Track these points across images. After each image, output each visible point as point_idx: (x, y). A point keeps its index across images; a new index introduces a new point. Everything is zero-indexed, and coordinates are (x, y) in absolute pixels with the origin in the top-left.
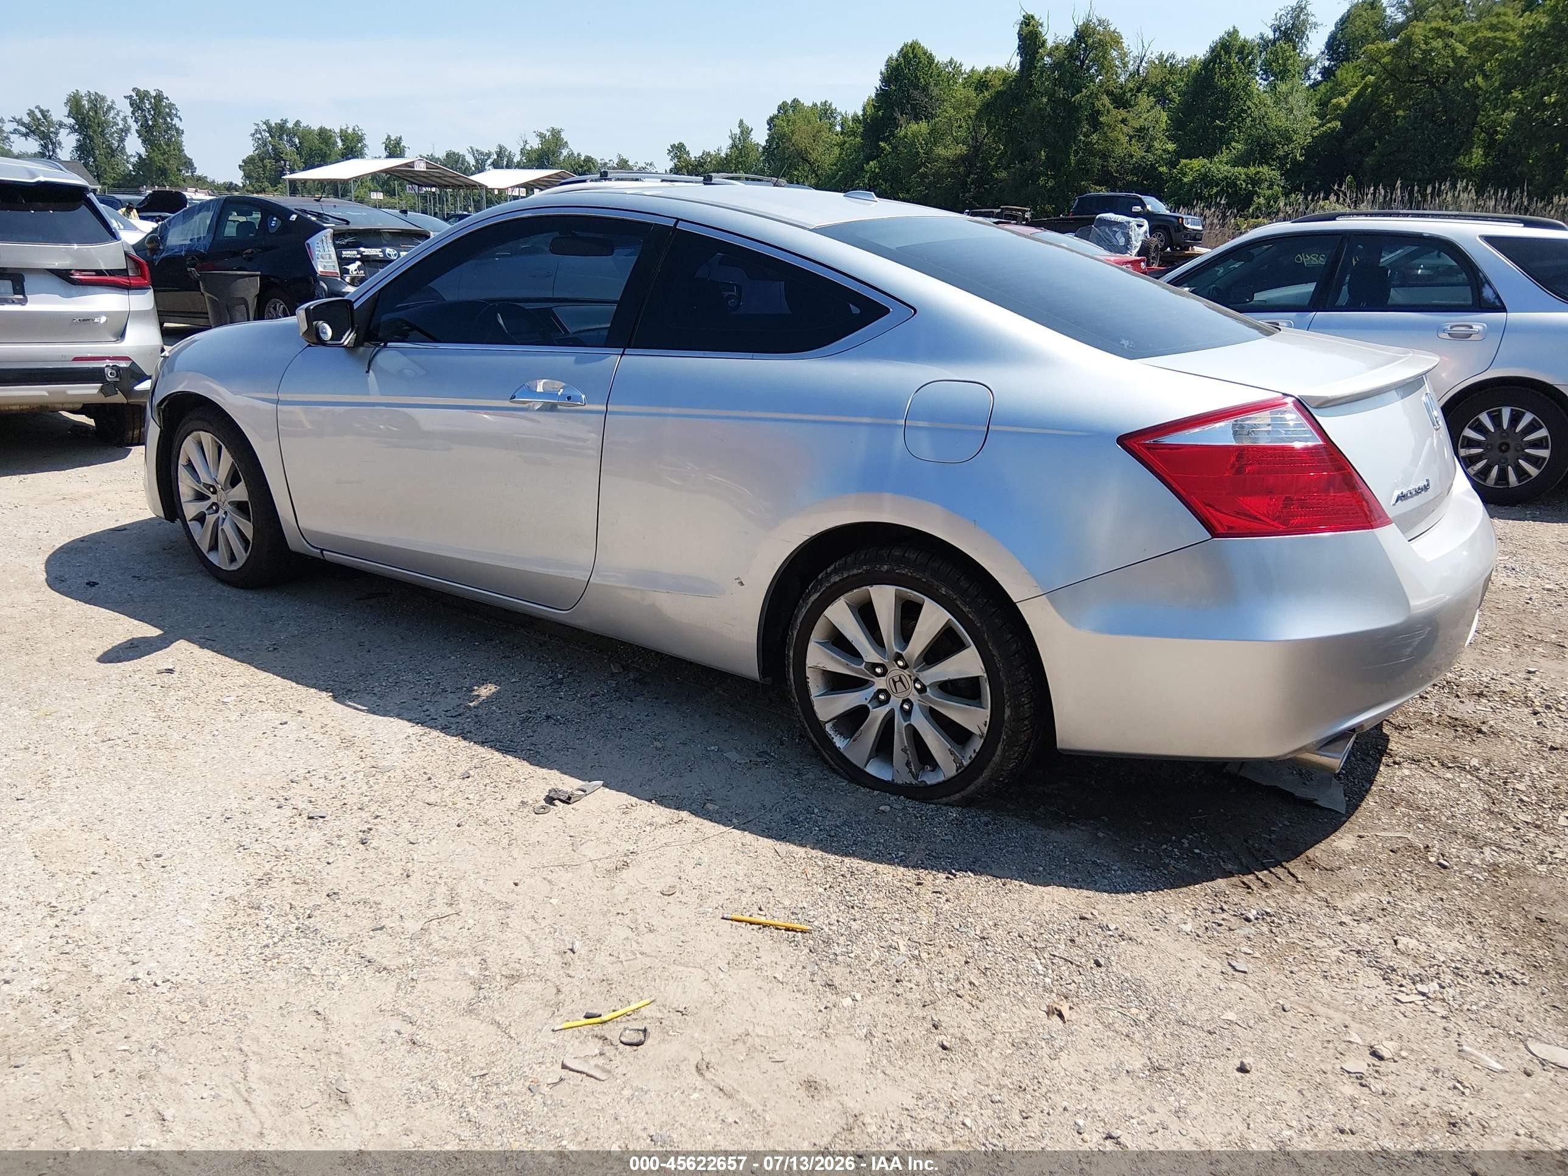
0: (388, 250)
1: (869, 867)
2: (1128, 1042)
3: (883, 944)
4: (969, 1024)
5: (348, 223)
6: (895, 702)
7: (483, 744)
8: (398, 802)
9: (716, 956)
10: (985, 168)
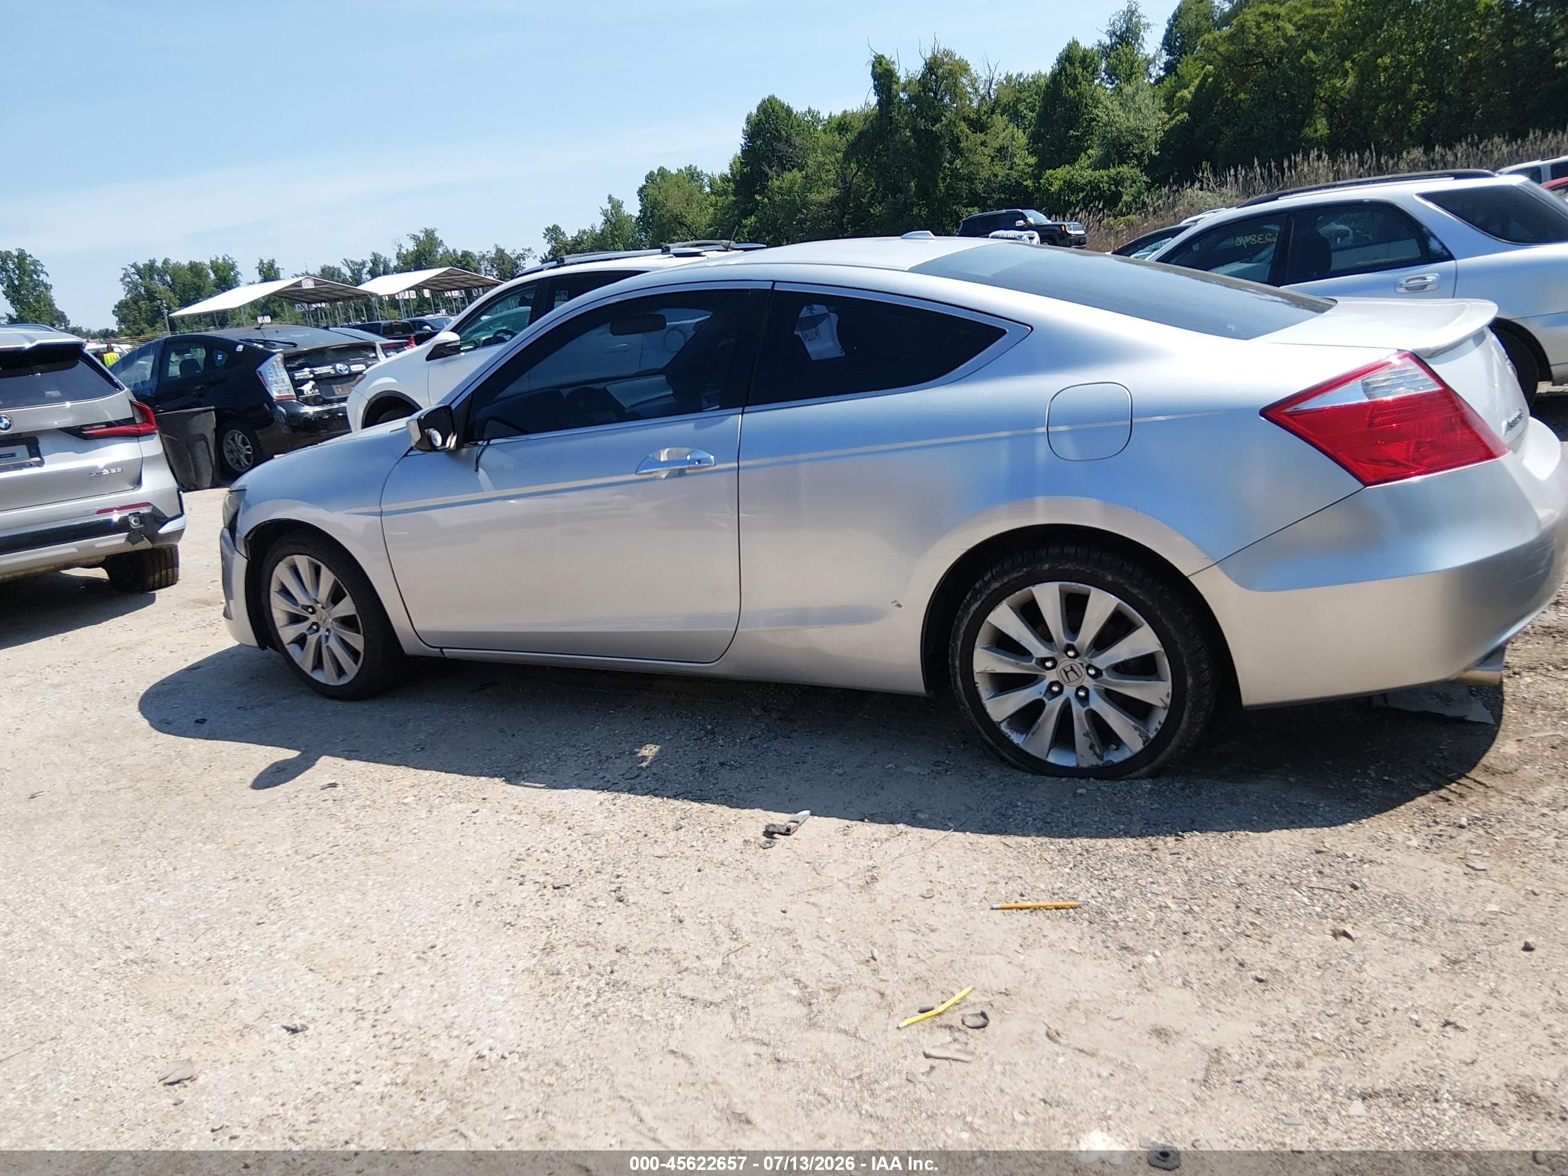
0: (338, 366)
1: (1100, 843)
2: (1417, 946)
3: (1152, 905)
4: (1270, 958)
5: (295, 345)
6: (1069, 691)
7: (675, 797)
8: (629, 861)
9: (1005, 941)
10: (858, 207)
